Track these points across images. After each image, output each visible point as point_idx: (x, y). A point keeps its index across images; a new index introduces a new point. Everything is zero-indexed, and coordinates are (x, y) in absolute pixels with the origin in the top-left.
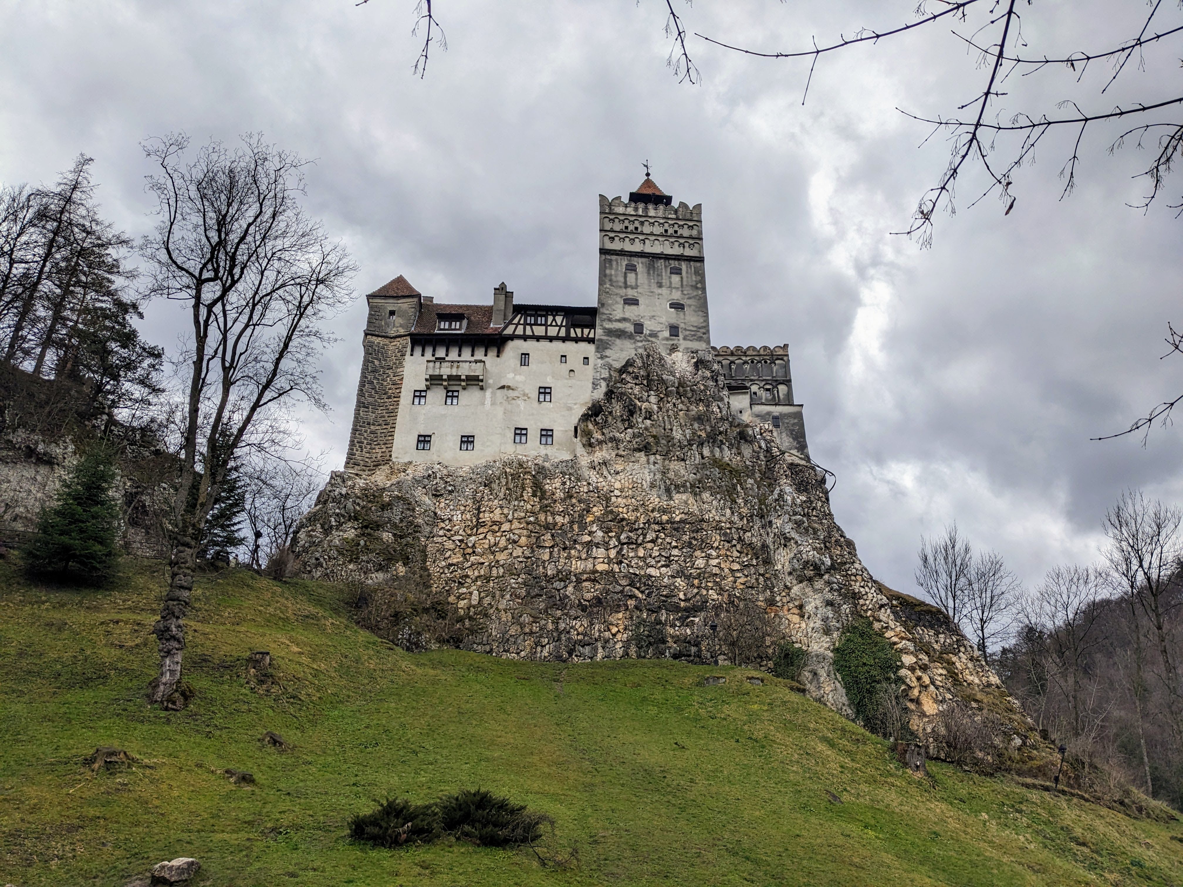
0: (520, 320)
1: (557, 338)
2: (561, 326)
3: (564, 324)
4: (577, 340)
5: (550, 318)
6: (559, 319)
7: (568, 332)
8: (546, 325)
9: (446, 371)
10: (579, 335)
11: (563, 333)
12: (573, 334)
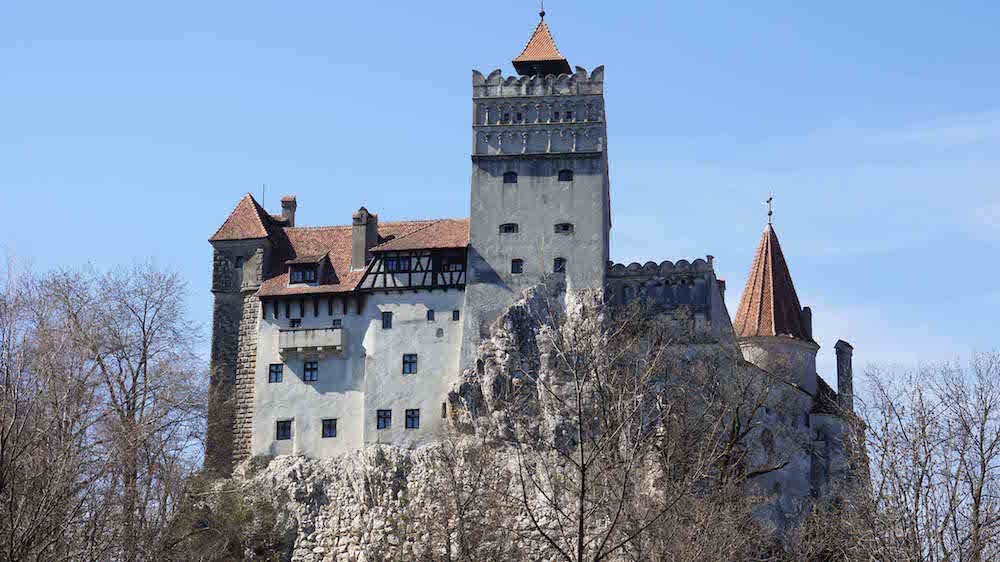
0: (379, 268)
1: (423, 287)
2: (427, 271)
3: (430, 268)
4: (445, 288)
5: (414, 261)
6: (424, 261)
7: (435, 279)
8: (409, 271)
9: (300, 340)
10: (448, 283)
11: (429, 282)
12: (440, 282)
